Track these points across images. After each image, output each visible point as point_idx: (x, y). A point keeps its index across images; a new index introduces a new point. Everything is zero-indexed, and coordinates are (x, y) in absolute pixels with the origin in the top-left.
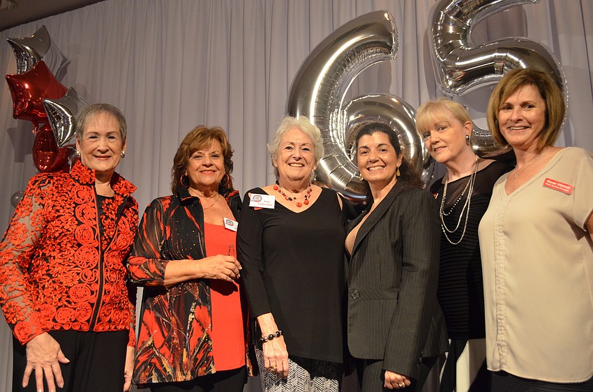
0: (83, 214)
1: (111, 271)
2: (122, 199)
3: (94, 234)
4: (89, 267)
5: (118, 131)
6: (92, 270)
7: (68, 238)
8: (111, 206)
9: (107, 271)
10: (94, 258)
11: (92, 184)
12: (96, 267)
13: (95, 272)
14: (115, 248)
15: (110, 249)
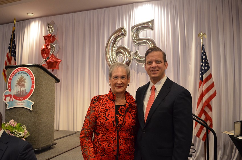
0: (109, 115)
1: (122, 139)
2: (128, 105)
3: (113, 124)
4: (112, 139)
5: (126, 75)
6: (113, 140)
7: (103, 127)
8: (123, 109)
9: (121, 140)
10: (115, 135)
11: (114, 101)
12: (116, 139)
13: (115, 141)
14: (123, 129)
15: (121, 130)
